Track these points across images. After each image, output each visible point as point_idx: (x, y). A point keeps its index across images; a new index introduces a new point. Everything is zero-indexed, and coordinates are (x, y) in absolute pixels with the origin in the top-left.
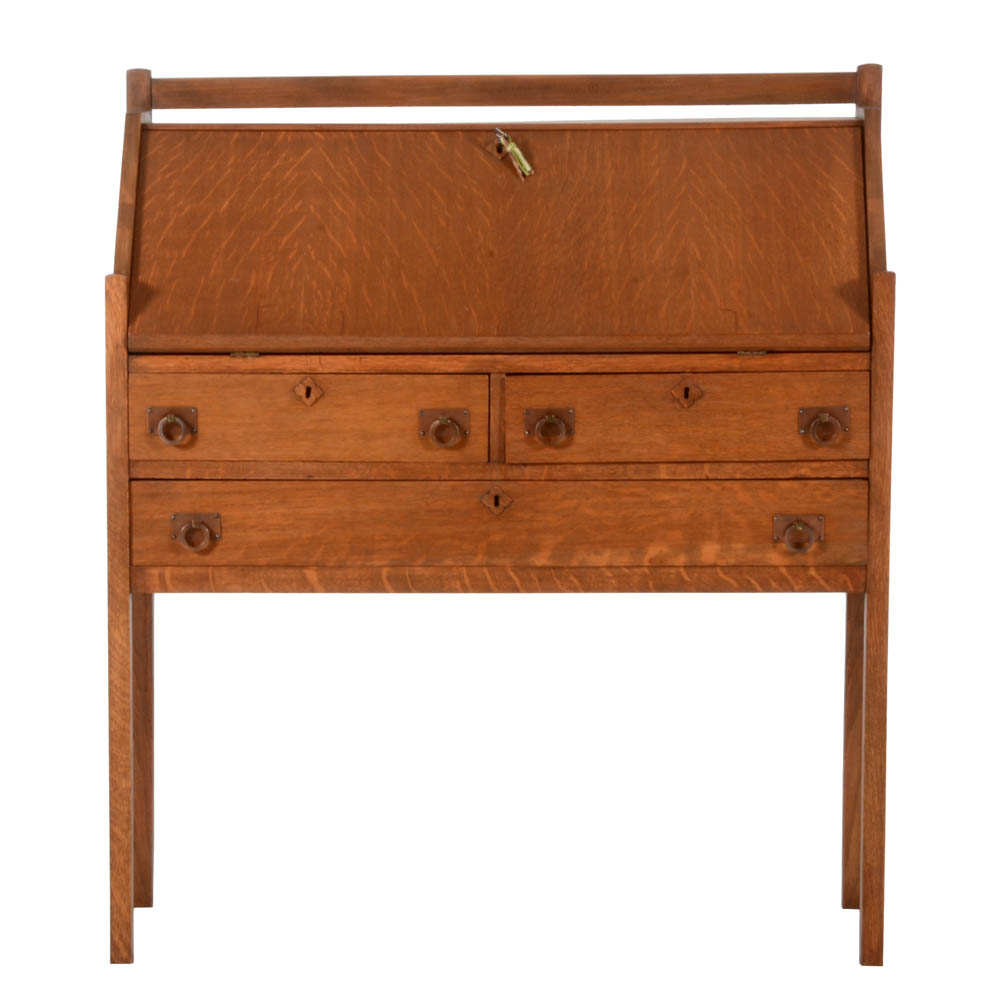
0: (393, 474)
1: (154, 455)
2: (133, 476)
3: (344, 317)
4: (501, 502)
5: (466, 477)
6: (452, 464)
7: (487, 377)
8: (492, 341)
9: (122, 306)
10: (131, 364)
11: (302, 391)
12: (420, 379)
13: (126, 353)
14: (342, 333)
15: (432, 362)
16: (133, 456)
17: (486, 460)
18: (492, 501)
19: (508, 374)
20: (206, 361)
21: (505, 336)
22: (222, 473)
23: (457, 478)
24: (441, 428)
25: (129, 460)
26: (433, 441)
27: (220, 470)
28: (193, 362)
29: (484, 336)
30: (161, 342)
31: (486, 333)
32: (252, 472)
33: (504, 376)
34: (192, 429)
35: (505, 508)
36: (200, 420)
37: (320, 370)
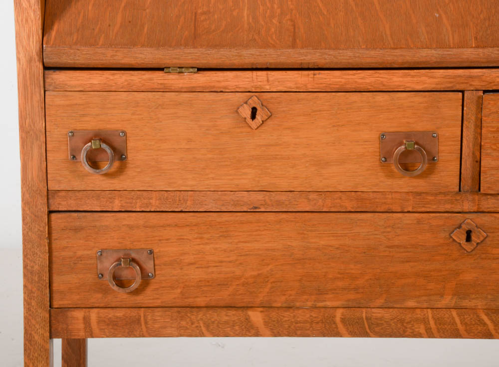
0: (349, 206)
1: (77, 185)
2: (52, 208)
3: (294, 26)
4: (473, 238)
5: (433, 208)
6: (419, 194)
7: (460, 94)
8: (469, 54)
9: (34, 11)
10: (48, 81)
11: (246, 112)
12: (380, 97)
13: (41, 67)
14: (293, 46)
15: (397, 79)
16: (53, 186)
17: (457, 189)
18: (464, 237)
19: (485, 92)
20: (136, 78)
21: (484, 47)
22: (155, 205)
23: (423, 209)
24: (406, 153)
25: (48, 190)
26: (395, 168)
27: (153, 201)
28: (121, 78)
29: (459, 47)
30: (82, 56)
31: (462, 45)
32: (189, 203)
33: (481, 93)
34: (120, 155)
35: (478, 244)
36: (130, 145)
37: (267, 88)
